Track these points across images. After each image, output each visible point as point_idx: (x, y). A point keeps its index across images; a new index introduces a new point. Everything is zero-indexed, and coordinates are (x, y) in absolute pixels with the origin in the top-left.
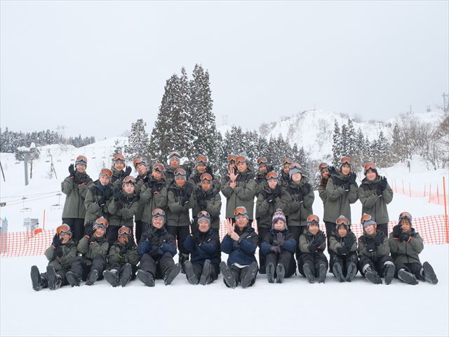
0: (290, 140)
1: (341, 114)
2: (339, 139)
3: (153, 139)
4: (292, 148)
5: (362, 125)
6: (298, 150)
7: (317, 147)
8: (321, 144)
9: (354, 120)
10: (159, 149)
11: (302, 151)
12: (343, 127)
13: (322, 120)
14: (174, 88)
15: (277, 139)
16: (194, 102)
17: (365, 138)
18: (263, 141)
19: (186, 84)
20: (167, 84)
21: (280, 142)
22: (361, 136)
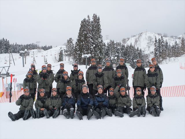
0: (135, 46)
1: (158, 33)
2: (157, 44)
3: (76, 46)
4: (136, 49)
5: (167, 38)
6: (139, 50)
7: (147, 49)
8: (149, 47)
9: (164, 36)
10: (78, 51)
11: (141, 50)
12: (159, 39)
13: (150, 37)
14: (84, 24)
15: (129, 45)
16: (93, 30)
17: (169, 44)
18: (124, 46)
19: (90, 22)
20: (82, 23)
21: (131, 46)
22: (167, 43)
